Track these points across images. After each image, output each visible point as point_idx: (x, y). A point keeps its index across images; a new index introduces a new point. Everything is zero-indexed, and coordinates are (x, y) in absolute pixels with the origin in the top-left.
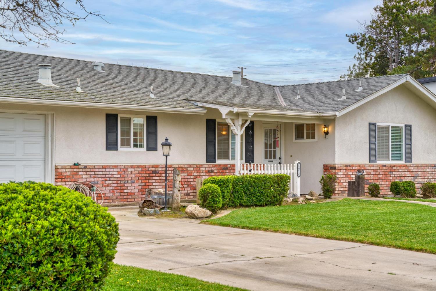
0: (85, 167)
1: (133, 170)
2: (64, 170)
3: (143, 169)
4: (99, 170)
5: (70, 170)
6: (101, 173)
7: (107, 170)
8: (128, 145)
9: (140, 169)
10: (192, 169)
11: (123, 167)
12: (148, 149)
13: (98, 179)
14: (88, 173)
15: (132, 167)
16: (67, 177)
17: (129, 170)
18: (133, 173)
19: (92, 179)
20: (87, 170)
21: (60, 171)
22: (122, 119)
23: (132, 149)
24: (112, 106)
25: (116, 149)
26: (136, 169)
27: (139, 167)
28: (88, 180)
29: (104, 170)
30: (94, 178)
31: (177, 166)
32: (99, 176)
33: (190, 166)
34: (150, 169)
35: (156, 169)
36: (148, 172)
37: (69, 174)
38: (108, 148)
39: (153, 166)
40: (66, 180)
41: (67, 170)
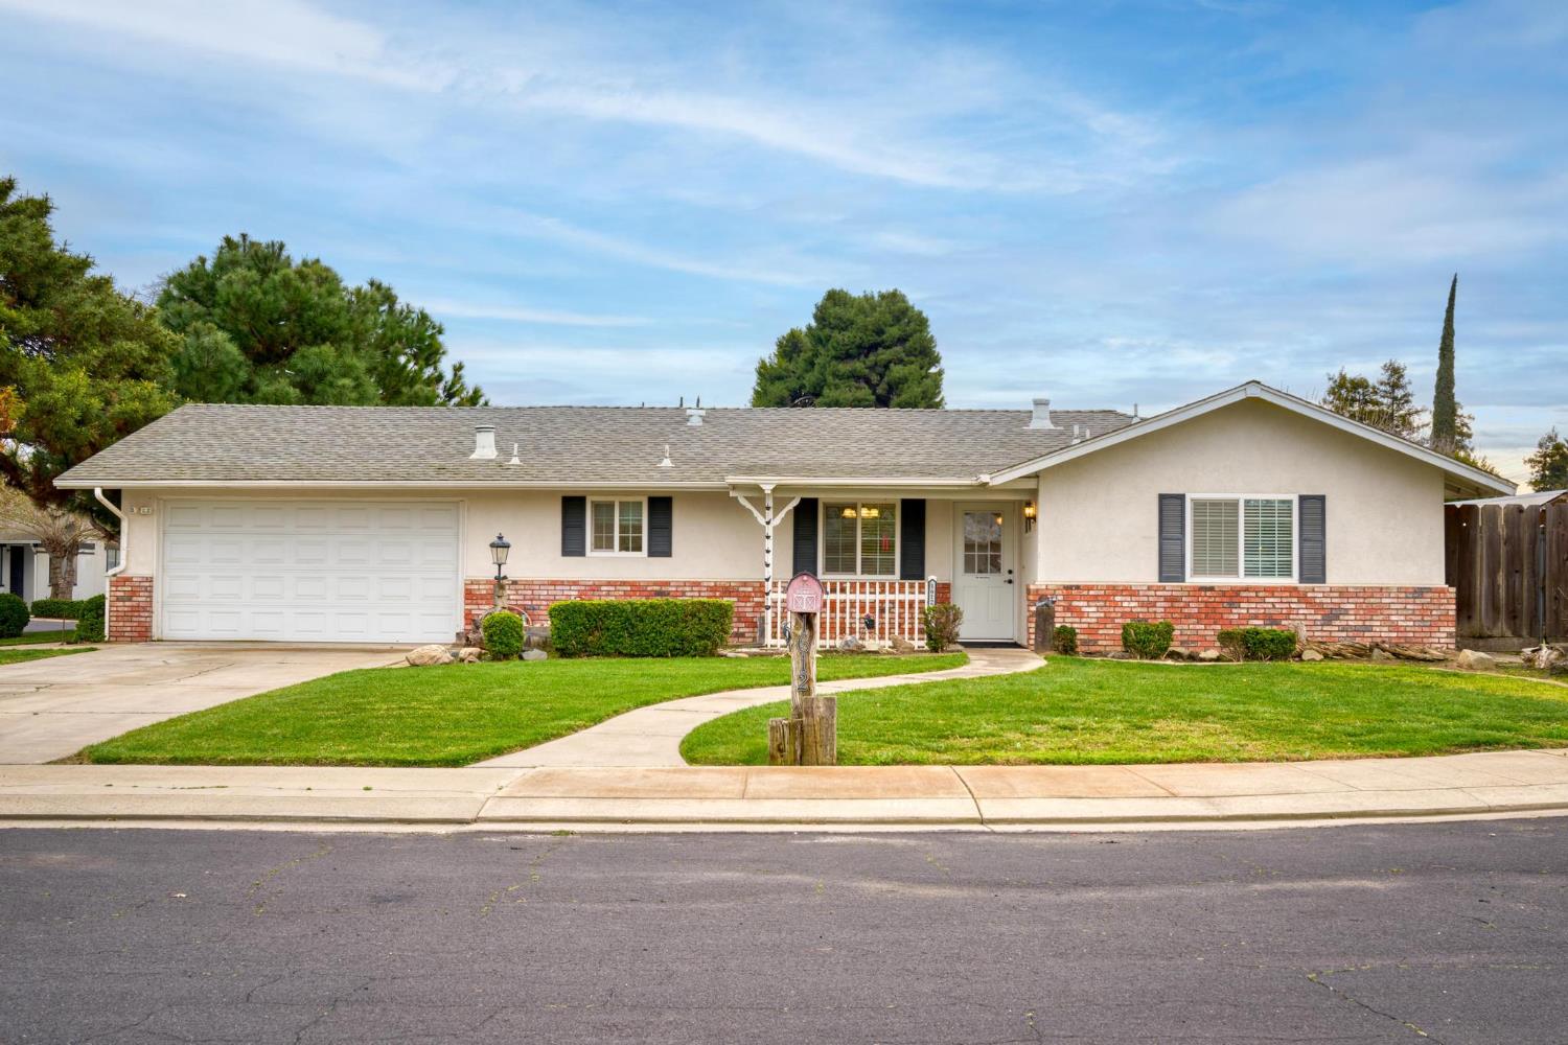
0: (515, 583)
1: (612, 588)
2: (476, 587)
3: (634, 588)
4: (542, 587)
5: (487, 587)
6: (546, 593)
7: (558, 588)
8: (610, 546)
9: (629, 588)
10: (750, 589)
11: (591, 583)
12: (651, 554)
13: (538, 603)
14: (520, 592)
15: (609, 584)
16: (482, 597)
17: (603, 588)
18: (612, 593)
19: (529, 603)
20: (517, 587)
21: (469, 587)
22: (597, 506)
23: (616, 553)
24: (574, 484)
25: (582, 553)
26: (618, 588)
27: (624, 583)
28: (519, 603)
29: (553, 588)
30: (532, 600)
31: (713, 584)
32: (542, 597)
33: (745, 584)
34: (649, 589)
35: (663, 589)
36: (646, 593)
37: (484, 592)
38: (566, 552)
39: (655, 584)
40: (480, 602)
41: (481, 587)
